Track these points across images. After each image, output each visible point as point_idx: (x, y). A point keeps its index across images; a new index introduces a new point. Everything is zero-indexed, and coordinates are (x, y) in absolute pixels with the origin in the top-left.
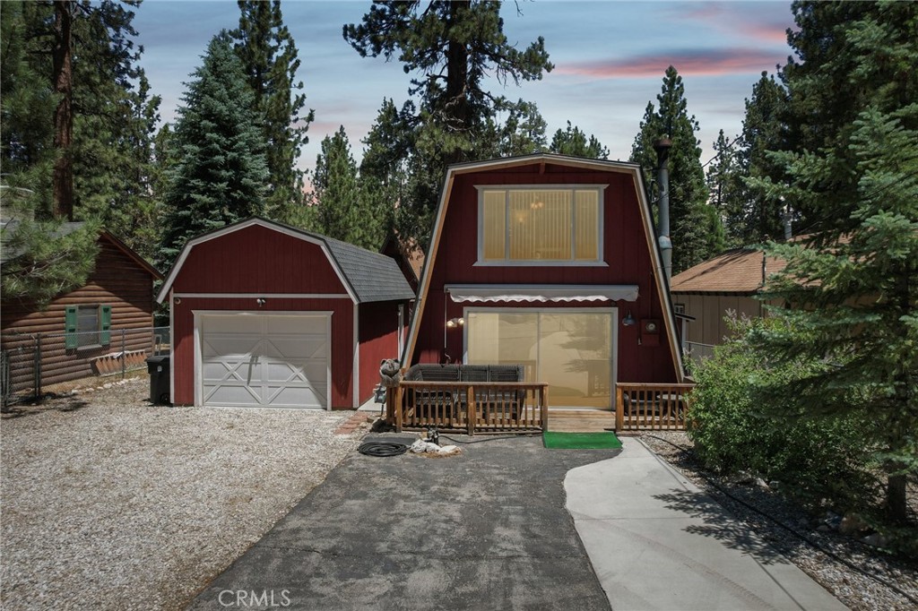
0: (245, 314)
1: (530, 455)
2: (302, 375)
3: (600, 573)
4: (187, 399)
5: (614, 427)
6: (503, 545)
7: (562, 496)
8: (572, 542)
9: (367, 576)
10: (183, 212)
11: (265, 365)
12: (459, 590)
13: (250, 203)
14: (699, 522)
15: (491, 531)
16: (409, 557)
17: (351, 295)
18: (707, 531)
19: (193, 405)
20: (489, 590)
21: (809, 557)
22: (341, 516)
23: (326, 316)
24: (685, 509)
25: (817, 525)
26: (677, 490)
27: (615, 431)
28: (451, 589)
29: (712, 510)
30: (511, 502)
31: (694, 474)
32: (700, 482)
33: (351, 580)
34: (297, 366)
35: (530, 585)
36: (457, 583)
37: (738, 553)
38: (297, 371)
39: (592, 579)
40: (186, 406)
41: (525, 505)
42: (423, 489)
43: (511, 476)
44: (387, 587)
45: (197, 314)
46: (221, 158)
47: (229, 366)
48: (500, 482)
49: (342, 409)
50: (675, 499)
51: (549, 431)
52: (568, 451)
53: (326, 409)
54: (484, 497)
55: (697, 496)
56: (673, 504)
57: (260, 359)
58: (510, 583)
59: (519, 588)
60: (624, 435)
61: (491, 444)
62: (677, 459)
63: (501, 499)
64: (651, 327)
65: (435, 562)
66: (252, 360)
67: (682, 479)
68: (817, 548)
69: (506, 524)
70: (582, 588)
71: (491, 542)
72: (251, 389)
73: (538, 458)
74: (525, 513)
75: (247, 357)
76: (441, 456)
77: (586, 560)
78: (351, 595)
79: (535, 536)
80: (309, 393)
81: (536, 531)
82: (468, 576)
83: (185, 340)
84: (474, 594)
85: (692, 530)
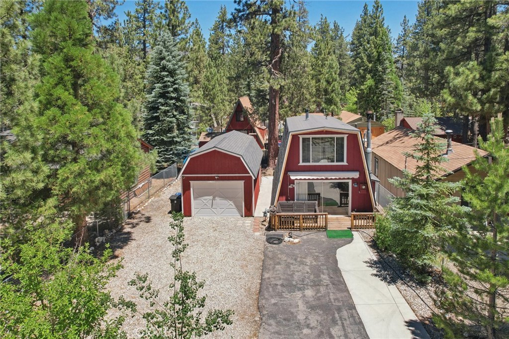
0: (211, 182)
1: (323, 242)
2: (232, 204)
3: (349, 289)
4: (188, 214)
5: (350, 227)
6: (324, 281)
7: (336, 262)
8: (342, 279)
9: (294, 292)
10: (156, 114)
11: (218, 200)
12: (318, 295)
13: (184, 107)
14: (375, 272)
15: (320, 277)
16: (302, 286)
17: (251, 174)
18: (376, 275)
19: (191, 216)
20: (325, 295)
21: (399, 283)
22: (278, 272)
23: (242, 182)
24: (371, 267)
25: (405, 272)
26: (370, 259)
27: (350, 228)
28: (316, 295)
29: (379, 267)
30: (323, 265)
31: (376, 251)
32: (377, 255)
33: (292, 293)
34: (231, 201)
35: (333, 293)
36: (317, 293)
37: (383, 282)
38: (231, 202)
39: (347, 291)
40: (188, 216)
41: (327, 266)
42: (296, 260)
43: (320, 253)
44: (301, 295)
45: (192, 182)
46: (171, 89)
47: (204, 201)
48: (317, 256)
49: (248, 216)
50: (369, 263)
51: (328, 229)
52: (336, 240)
53: (242, 216)
54: (314, 263)
55: (375, 262)
56: (368, 265)
57: (216, 198)
58: (329, 293)
59: (331, 294)
60: (354, 231)
61: (310, 237)
62: (371, 244)
63: (320, 263)
64: (364, 187)
65: (309, 287)
66: (213, 199)
67: (372, 254)
68: (402, 280)
69: (323, 274)
70: (345, 294)
71: (321, 280)
72: (213, 210)
73: (327, 243)
74: (327, 269)
75: (211, 197)
76: (295, 243)
77: (346, 286)
78: (294, 298)
79: (332, 278)
80: (235, 210)
81: (332, 276)
82: (318, 291)
83: (187, 192)
84: (321, 296)
85: (373, 275)
